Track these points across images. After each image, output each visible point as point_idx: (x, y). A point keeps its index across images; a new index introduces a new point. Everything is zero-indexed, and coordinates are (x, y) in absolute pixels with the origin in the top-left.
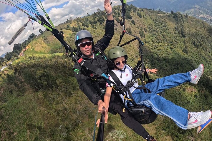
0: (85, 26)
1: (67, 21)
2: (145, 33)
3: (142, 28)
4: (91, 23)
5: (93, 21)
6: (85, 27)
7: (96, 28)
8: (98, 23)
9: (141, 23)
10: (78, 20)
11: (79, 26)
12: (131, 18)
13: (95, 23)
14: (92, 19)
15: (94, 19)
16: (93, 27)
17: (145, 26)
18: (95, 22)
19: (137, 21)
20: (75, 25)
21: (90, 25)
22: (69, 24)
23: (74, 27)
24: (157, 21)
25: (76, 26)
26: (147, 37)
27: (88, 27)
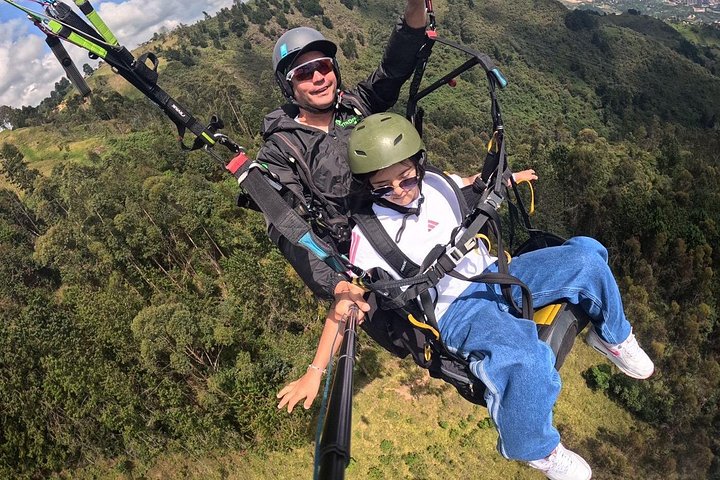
0: (197, 45)
1: (153, 36)
2: (359, 46)
3: (350, 36)
4: (213, 36)
5: (218, 31)
6: (199, 48)
7: (225, 48)
8: (233, 35)
9: (349, 23)
10: (182, 32)
11: (184, 48)
12: (322, 13)
13: (224, 36)
14: (216, 28)
15: (221, 25)
16: (217, 45)
17: (362, 30)
18: (224, 34)
19: (340, 18)
20: (174, 45)
21: (210, 42)
22: (161, 43)
23: (170, 49)
24: (396, 12)
25: (177, 48)
26: (365, 56)
27: (204, 46)
